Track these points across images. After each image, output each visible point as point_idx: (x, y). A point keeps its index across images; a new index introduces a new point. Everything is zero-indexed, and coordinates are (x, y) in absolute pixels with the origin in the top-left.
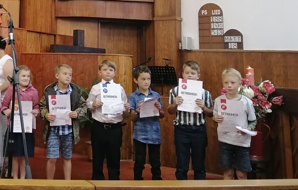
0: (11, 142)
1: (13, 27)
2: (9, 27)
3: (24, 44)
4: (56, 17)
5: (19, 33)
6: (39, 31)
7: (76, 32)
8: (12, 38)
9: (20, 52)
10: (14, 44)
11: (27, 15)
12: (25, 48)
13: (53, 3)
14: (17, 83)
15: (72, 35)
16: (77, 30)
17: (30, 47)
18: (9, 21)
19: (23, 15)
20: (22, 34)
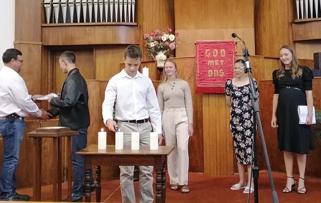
0: (255, 168)
1: (249, 55)
2: (244, 56)
3: (261, 71)
4: (294, 41)
5: (255, 60)
6: (277, 57)
7: (316, 55)
8: (248, 67)
9: (259, 80)
10: (251, 72)
11: (263, 41)
12: (263, 75)
13: (290, 27)
14: (257, 111)
15: (312, 58)
16: (318, 53)
17: (269, 74)
18: (244, 50)
19: (259, 42)
20: (259, 62)
